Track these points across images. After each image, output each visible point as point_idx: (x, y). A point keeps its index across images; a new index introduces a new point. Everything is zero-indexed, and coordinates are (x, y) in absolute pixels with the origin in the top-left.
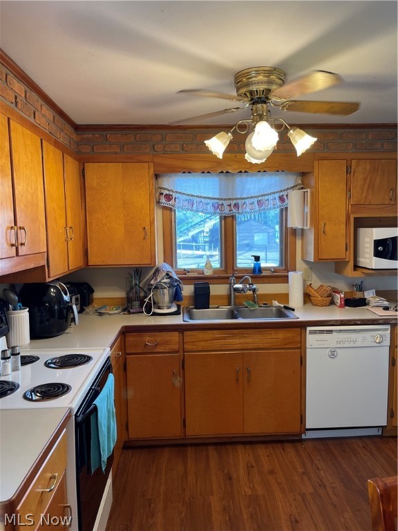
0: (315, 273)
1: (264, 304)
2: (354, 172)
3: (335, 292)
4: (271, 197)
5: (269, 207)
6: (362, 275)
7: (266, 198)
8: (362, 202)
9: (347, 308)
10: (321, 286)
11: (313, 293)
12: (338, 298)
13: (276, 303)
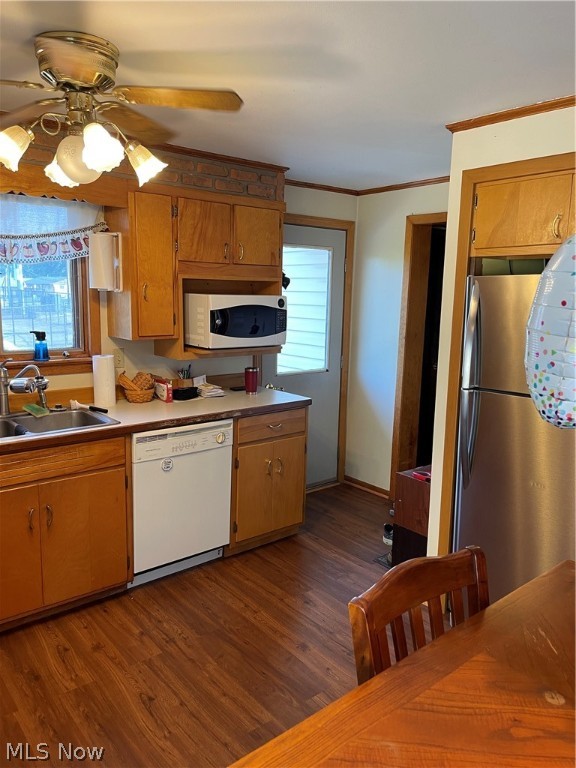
0: (128, 356)
1: (57, 407)
2: (182, 215)
3: (157, 381)
4: (60, 239)
5: (57, 255)
6: (195, 357)
7: (52, 239)
8: (192, 258)
9: (176, 401)
10: (139, 374)
11: (128, 384)
12: (164, 390)
13: (76, 404)
